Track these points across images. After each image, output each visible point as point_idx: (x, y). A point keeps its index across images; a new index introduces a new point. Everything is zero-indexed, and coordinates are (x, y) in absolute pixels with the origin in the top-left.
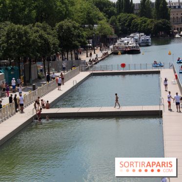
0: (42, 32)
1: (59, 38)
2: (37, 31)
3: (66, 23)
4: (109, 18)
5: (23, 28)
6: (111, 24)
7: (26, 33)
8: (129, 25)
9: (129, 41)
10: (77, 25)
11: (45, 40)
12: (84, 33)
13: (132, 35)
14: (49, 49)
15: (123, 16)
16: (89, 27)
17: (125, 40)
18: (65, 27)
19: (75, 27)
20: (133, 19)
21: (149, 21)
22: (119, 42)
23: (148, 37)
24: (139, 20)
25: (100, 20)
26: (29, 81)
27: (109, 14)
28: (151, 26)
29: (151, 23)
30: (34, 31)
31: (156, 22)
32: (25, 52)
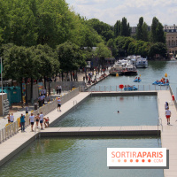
0: (43, 54)
1: (60, 59)
2: (39, 53)
3: (67, 45)
4: (107, 40)
5: (25, 50)
6: (109, 46)
7: (29, 54)
8: (126, 48)
9: (126, 63)
10: (77, 47)
11: (47, 61)
12: (84, 55)
13: (129, 57)
14: (50, 70)
15: (120, 38)
16: (88, 49)
17: (123, 62)
18: (65, 49)
19: (74, 49)
20: (130, 41)
21: (145, 44)
22: (116, 63)
23: (145, 60)
24: (135, 43)
25: (98, 42)
26: (30, 101)
27: (107, 37)
28: (148, 49)
29: (147, 46)
30: (36, 53)
31: (152, 45)
32: (27, 73)
